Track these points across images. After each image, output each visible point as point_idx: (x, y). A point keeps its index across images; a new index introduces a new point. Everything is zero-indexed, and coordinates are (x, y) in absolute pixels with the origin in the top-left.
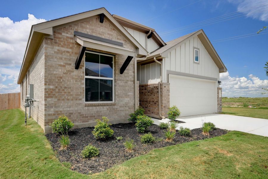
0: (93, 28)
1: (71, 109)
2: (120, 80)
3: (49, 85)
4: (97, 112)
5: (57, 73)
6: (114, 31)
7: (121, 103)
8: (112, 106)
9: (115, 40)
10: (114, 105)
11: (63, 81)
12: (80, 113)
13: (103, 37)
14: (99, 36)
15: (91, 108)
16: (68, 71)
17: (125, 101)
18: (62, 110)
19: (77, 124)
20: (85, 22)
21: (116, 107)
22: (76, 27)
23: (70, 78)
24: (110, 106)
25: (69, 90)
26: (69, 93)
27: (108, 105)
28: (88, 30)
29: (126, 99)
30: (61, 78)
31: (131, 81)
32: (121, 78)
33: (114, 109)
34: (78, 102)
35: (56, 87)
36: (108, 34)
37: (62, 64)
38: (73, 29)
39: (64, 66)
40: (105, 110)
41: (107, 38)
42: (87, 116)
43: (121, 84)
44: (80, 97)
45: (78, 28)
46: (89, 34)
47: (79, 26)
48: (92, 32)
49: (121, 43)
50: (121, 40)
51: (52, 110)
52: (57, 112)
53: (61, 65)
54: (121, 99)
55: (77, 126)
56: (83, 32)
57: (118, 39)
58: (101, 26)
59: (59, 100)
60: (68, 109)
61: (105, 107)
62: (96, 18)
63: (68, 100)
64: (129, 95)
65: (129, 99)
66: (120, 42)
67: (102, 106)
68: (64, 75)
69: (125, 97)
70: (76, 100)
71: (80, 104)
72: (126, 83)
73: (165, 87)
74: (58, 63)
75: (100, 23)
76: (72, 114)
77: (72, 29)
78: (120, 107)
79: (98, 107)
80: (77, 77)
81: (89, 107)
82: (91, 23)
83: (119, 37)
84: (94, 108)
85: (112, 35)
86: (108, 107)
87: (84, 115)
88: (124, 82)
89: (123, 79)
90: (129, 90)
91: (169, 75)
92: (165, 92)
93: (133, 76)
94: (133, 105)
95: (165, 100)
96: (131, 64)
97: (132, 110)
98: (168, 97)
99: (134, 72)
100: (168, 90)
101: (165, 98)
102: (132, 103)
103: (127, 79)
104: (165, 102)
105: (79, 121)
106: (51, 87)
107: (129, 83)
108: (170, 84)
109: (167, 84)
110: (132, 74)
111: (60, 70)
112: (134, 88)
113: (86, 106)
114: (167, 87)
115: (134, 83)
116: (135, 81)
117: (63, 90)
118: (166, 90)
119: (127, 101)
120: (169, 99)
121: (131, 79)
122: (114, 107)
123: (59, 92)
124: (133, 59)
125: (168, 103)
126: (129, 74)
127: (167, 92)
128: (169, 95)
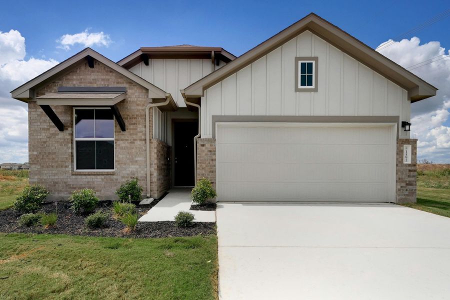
0: (81, 77)
1: (56, 177)
2: (122, 140)
3: (33, 151)
4: (88, 182)
5: (41, 137)
6: (111, 74)
7: (124, 172)
8: (110, 176)
9: (113, 86)
10: (113, 174)
11: (47, 145)
12: (65, 183)
13: (95, 86)
14: (89, 85)
15: (79, 177)
16: (52, 134)
17: (131, 169)
18: (45, 178)
19: (62, 195)
20: (71, 74)
21: (115, 177)
22: (60, 82)
23: (54, 142)
24: (105, 176)
25: (54, 156)
26: (53, 159)
27: (103, 175)
28: (74, 82)
29: (133, 166)
30: (45, 142)
31: (141, 140)
32: (123, 137)
33: (112, 180)
34: (64, 169)
35: (40, 153)
36: (103, 80)
37: (46, 127)
38: (57, 86)
39: (48, 129)
40: (99, 180)
41: (101, 86)
42: (74, 186)
43: (124, 145)
44: (67, 164)
45: (62, 82)
46: (76, 86)
47: (64, 80)
48: (81, 83)
49: (122, 88)
50: (123, 83)
51: (36, 177)
52: (41, 179)
53: (44, 129)
54: (124, 166)
55: (63, 198)
56: (69, 86)
57: (118, 83)
58: (92, 72)
59: (42, 167)
60: (53, 177)
61: (99, 177)
62: (86, 64)
63: (52, 167)
64: (136, 161)
65: (138, 167)
66: (122, 86)
67: (94, 175)
68: (48, 140)
69: (130, 164)
70: (62, 167)
71: (66, 172)
72: (133, 143)
73: (203, 145)
74: (41, 127)
75: (91, 69)
76: (56, 183)
77: (55, 86)
78: (123, 177)
79: (88, 177)
80: (62, 141)
81: (76, 177)
82: (78, 72)
83: (120, 80)
84: (84, 177)
85: (109, 80)
86: (103, 177)
87: (71, 186)
88: (129, 141)
89: (126, 138)
90: (137, 153)
91: (216, 124)
92: (204, 154)
93: (144, 132)
94: (145, 176)
95: (203, 168)
96: (141, 116)
97: (142, 182)
98: (211, 162)
99: (145, 126)
100: (210, 151)
101: (204, 166)
102: (142, 172)
103: (134, 137)
104: (204, 172)
105: (66, 193)
106: (35, 153)
107: (138, 143)
108: (215, 140)
109: (208, 140)
110: (144, 129)
111: (44, 134)
112: (146, 150)
113: (73, 175)
114: (208, 145)
115: (146, 143)
116: (146, 139)
117: (47, 156)
118: (206, 150)
119: (135, 170)
120: (215, 166)
121: (141, 137)
122: (112, 177)
123: (42, 158)
124: (144, 108)
125: (211, 174)
126: (136, 129)
127: (209, 153)
128: (212, 160)
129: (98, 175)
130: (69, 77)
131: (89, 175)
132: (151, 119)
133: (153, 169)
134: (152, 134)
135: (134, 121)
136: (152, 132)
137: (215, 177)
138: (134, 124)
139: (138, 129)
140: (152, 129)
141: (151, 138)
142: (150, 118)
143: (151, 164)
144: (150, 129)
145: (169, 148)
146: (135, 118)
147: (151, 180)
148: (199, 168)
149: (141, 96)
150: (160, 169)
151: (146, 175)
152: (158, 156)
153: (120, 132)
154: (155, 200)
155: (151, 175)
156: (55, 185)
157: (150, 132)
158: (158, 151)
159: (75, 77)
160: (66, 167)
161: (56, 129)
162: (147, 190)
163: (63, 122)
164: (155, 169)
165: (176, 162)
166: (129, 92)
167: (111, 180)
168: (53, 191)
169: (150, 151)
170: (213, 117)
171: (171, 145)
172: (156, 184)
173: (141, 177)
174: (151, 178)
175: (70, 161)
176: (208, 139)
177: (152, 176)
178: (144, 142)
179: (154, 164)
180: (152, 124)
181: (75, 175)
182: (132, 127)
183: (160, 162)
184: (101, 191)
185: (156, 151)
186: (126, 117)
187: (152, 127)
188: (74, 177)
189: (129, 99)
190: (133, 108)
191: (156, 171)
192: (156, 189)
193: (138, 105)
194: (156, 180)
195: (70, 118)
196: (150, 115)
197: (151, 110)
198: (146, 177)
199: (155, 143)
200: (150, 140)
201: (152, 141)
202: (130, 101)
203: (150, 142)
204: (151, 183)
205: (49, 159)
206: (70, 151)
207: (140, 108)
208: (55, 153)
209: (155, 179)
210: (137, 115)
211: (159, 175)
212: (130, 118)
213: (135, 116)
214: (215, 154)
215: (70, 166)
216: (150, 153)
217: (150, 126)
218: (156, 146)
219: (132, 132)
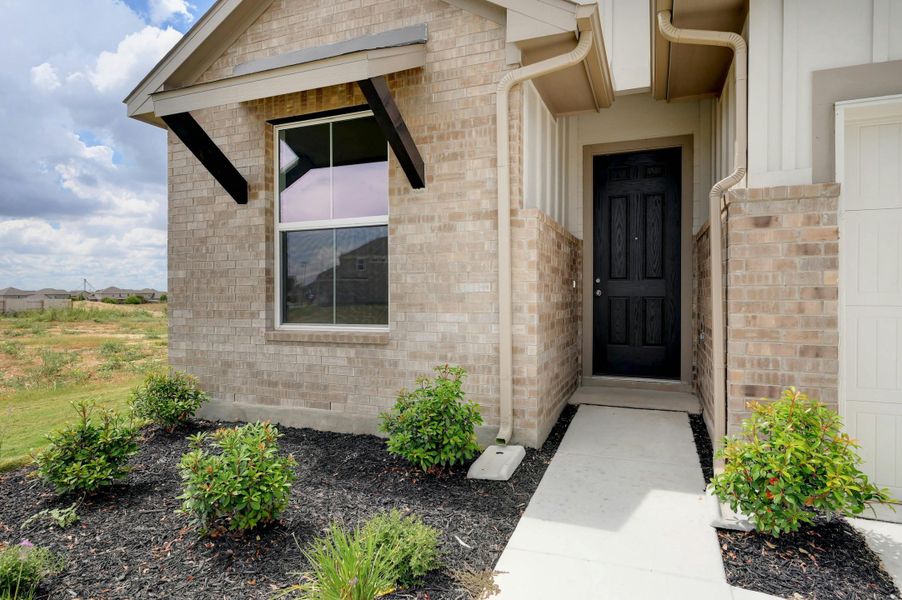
0: (292, 20)
1: (228, 348)
2: (411, 220)
3: (178, 268)
4: (310, 367)
5: (194, 226)
7: (419, 337)
8: (373, 348)
10: (382, 343)
11: (207, 249)
12: (250, 365)
13: (330, 39)
15: (286, 349)
16: (220, 214)
17: (441, 328)
18: (204, 347)
19: (243, 403)
21: (389, 354)
23: (224, 240)
24: (359, 348)
26: (222, 290)
27: (351, 345)
29: (448, 317)
30: (203, 241)
31: (477, 216)
32: (414, 209)
33: (381, 363)
34: (245, 323)
35: (193, 274)
39: (210, 201)
40: (341, 362)
41: (348, 36)
42: (273, 378)
43: (418, 240)
45: (244, 49)
49: (415, 28)
51: (183, 345)
52: (194, 352)
53: (201, 200)
54: (419, 316)
56: (259, 56)
57: (400, 14)
59: (197, 314)
60: (221, 348)
61: (340, 352)
63: (220, 314)
64: (462, 298)
65: (465, 318)
66: (413, 24)
67: (327, 344)
68: (211, 232)
69: (440, 307)
70: (242, 314)
72: (449, 228)
73: (764, 222)
76: (228, 364)
78: (414, 356)
79: (310, 349)
80: (244, 233)
81: (278, 347)
84: (298, 350)
86: (352, 352)
87: (265, 377)
88: (436, 224)
89: (427, 212)
90: (463, 267)
91: (841, 109)
92: (768, 265)
93: (489, 185)
94: (492, 353)
95: (763, 334)
96: (479, 121)
97: (483, 377)
98: (812, 305)
99: (494, 162)
100: (806, 250)
101: (769, 321)
102: (482, 339)
103: (455, 206)
104: (767, 352)
105: (251, 397)
106: (181, 274)
107: (468, 227)
108: (837, 192)
109: (794, 195)
110: (488, 173)
111: (200, 217)
112: (496, 255)
113: (269, 342)
114: (791, 221)
115: (496, 226)
116: (496, 213)
117: (208, 283)
118: (782, 247)
119: (456, 329)
120: (832, 322)
121: (479, 204)
122: (380, 353)
123: (198, 289)
124: (490, 89)
125: (809, 361)
126: (461, 176)
127: (799, 260)
128: (819, 293)
129: (338, 344)
130: (260, 28)
131: (313, 343)
132: (515, 131)
133: (521, 329)
134: (520, 191)
135: (454, 146)
136: (521, 181)
137: (835, 381)
138: (455, 156)
139: (469, 176)
140: (521, 171)
141: (516, 206)
142: (510, 127)
143: (515, 309)
144: (511, 171)
145: (574, 243)
146: (456, 135)
147: (513, 372)
148: (740, 334)
149: (478, 48)
150: (548, 324)
151: (497, 350)
152: (541, 276)
153: (406, 190)
154: (530, 451)
155: (514, 350)
156: (225, 372)
157: (511, 181)
158: (541, 255)
159: (275, 25)
160: (254, 315)
161: (228, 198)
162: (498, 411)
163: (244, 172)
164: (531, 330)
165: (598, 293)
166: (438, 38)
167: (376, 365)
168: (221, 389)
169: (512, 257)
170: (819, 77)
171: (580, 236)
172: (535, 388)
173: (478, 358)
174: (513, 361)
175: (263, 296)
176: (795, 189)
177: (519, 357)
178: (488, 224)
179: (525, 309)
180: (520, 151)
181: (277, 342)
182: (445, 168)
183: (548, 299)
184: (346, 399)
185: (534, 255)
186: (426, 134)
187: (520, 161)
188: (272, 349)
189: (437, 67)
190: (449, 96)
191: (535, 337)
192: (536, 409)
193: (467, 84)
194: (534, 374)
195: (262, 161)
196: (511, 117)
197: (517, 94)
198: (497, 361)
199: (532, 227)
200: (513, 212)
201: (520, 217)
202: (440, 73)
203: (512, 223)
204: (515, 382)
205: (212, 289)
206: (263, 264)
207: (476, 92)
208: (225, 273)
209: (530, 370)
210: (464, 123)
211: (546, 348)
212: (441, 138)
213: (458, 128)
214: (834, 265)
215: (263, 315)
216: (512, 264)
217: (511, 159)
218: (535, 236)
219: (445, 187)
